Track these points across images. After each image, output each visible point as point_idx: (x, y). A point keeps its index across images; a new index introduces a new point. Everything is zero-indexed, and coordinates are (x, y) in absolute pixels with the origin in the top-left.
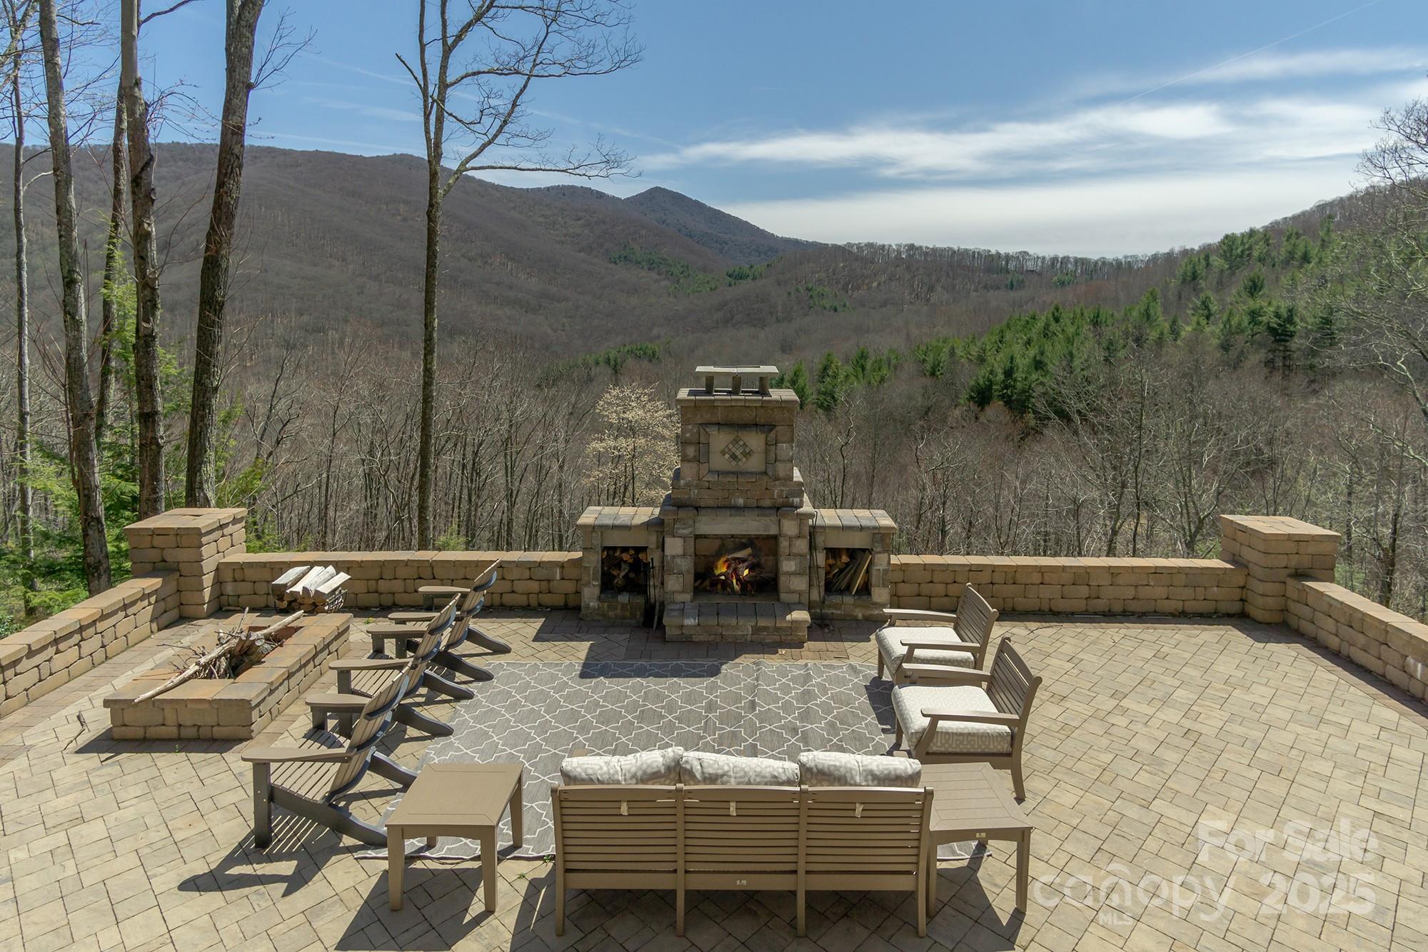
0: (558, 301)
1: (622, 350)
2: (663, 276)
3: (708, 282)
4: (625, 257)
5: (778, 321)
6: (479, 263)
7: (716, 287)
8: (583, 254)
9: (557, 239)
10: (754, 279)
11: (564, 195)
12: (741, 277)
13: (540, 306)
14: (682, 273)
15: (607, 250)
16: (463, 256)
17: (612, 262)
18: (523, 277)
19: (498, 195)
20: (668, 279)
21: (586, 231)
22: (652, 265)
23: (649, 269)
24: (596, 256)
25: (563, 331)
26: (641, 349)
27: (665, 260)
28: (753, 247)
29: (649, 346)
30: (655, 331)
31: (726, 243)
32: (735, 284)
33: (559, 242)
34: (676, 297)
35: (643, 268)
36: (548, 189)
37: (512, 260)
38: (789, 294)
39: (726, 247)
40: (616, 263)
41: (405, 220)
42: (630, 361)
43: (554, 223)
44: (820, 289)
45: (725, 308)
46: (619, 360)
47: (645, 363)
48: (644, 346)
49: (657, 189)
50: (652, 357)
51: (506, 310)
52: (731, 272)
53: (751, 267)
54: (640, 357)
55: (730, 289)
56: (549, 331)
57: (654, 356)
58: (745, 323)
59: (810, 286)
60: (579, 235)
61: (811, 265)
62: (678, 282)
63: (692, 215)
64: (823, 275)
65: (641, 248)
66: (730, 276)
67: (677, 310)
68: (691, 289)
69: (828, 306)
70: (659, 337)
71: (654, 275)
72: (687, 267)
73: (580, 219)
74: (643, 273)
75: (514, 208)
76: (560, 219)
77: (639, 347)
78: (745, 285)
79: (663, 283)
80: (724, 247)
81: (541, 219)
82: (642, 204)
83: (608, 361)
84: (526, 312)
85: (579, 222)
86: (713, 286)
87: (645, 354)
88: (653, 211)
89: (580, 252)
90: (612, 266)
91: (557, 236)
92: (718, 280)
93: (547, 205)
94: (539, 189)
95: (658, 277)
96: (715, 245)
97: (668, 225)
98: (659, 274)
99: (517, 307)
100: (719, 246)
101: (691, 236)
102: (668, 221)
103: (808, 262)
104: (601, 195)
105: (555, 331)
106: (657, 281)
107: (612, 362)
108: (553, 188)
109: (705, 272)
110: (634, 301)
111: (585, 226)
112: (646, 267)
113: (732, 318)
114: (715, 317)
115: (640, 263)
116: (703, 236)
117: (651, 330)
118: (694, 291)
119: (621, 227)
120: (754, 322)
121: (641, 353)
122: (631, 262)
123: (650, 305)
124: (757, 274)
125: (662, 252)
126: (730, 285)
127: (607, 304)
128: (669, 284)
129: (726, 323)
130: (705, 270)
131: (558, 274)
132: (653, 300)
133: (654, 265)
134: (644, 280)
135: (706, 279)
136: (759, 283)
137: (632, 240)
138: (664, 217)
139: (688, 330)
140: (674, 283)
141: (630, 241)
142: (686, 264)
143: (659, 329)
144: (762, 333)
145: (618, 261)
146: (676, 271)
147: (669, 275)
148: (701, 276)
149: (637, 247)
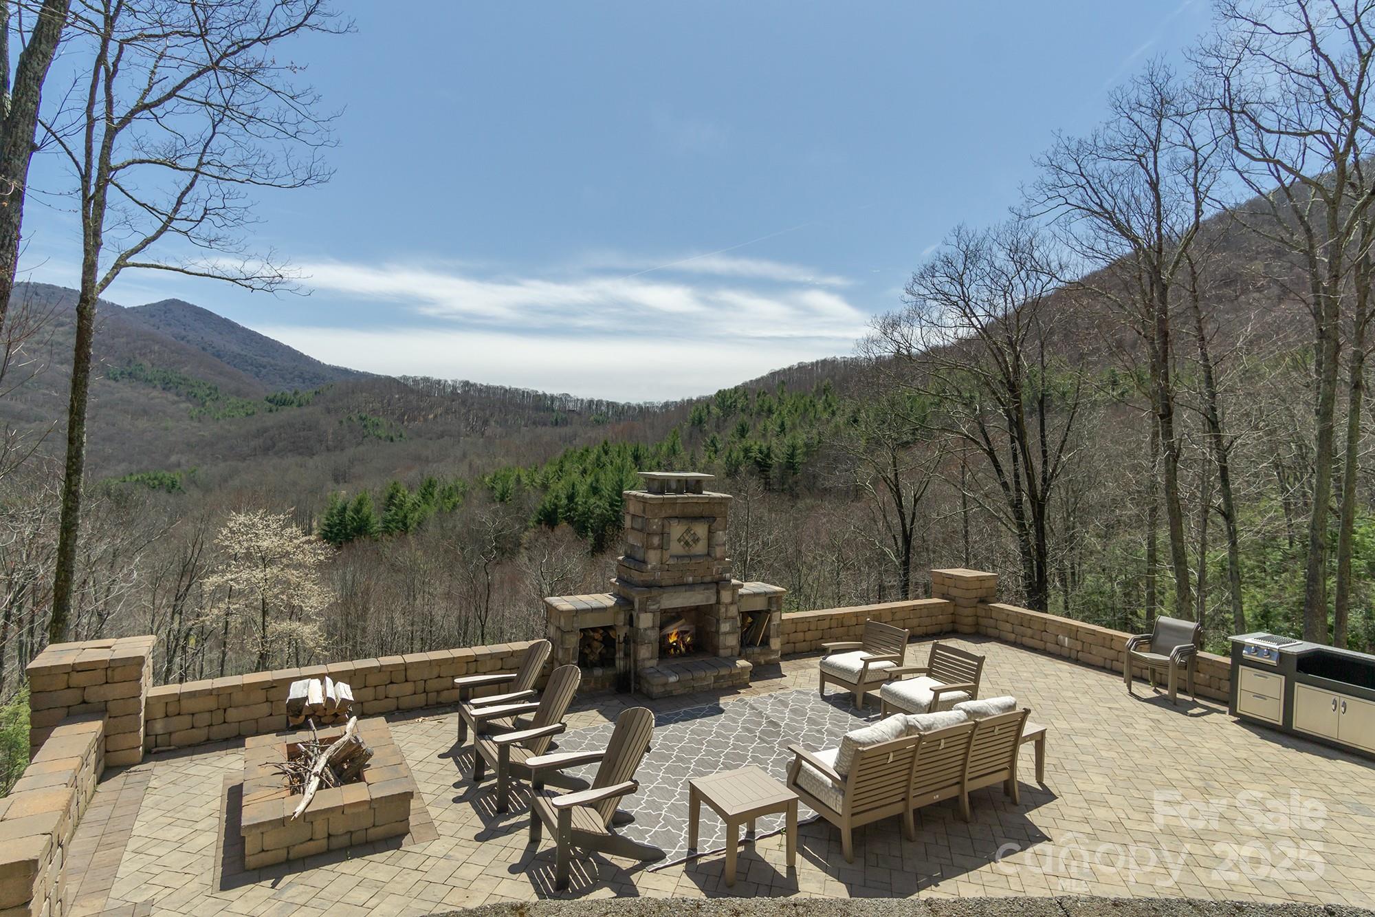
0: (28, 421)
1: (128, 479)
2: (183, 398)
3: (243, 407)
4: (130, 374)
5: (328, 450)
7: (253, 413)
10: (300, 406)
11: (37, 294)
12: (284, 403)
14: (208, 396)
15: (102, 364)
17: (109, 379)
20: (190, 401)
22: (167, 385)
23: (164, 389)
26: (156, 478)
27: (185, 380)
28: (296, 373)
29: (167, 475)
30: (174, 459)
31: (264, 367)
32: (277, 410)
34: (200, 421)
35: (155, 387)
38: (341, 422)
39: (264, 371)
40: (116, 379)
42: (142, 493)
44: (375, 419)
45: (265, 435)
47: (163, 495)
48: (160, 475)
49: (174, 302)
50: (172, 487)
52: (271, 397)
53: (296, 393)
54: (154, 488)
55: (272, 415)
57: (173, 486)
58: (290, 451)
59: (364, 415)
60: (61, 344)
61: (364, 394)
62: (203, 404)
63: (220, 334)
64: (377, 405)
65: (153, 365)
66: (270, 401)
67: (203, 436)
68: (220, 413)
69: (383, 435)
70: (179, 465)
71: (171, 396)
72: (215, 389)
73: (62, 325)
74: (155, 393)
77: (152, 476)
79: (183, 406)
80: (260, 371)
82: (153, 316)
86: (249, 412)
87: (161, 484)
88: (170, 325)
89: (62, 364)
90: (112, 383)
92: (255, 405)
95: (176, 398)
96: (250, 368)
97: (188, 341)
98: (178, 395)
100: (255, 369)
101: (219, 356)
102: (189, 338)
103: (361, 392)
106: (174, 403)
109: (238, 396)
110: (143, 423)
111: (69, 333)
112: (159, 386)
113: (274, 446)
114: (252, 444)
115: (150, 381)
116: (235, 357)
117: (167, 457)
118: (224, 416)
119: (124, 340)
120: (301, 450)
121: (156, 482)
122: (137, 379)
123: (166, 429)
124: (303, 401)
125: (182, 371)
126: (271, 411)
127: (103, 425)
128: (191, 406)
129: (266, 450)
130: (238, 393)
131: (27, 387)
132: (170, 423)
133: (171, 385)
134: (157, 401)
135: (241, 404)
136: (306, 410)
137: (140, 355)
138: (184, 333)
139: (217, 458)
140: (198, 405)
141: (137, 356)
142: (213, 386)
143: (179, 456)
144: (311, 463)
145: (119, 378)
146: (200, 393)
147: (191, 397)
148: (233, 400)
149: (146, 364)
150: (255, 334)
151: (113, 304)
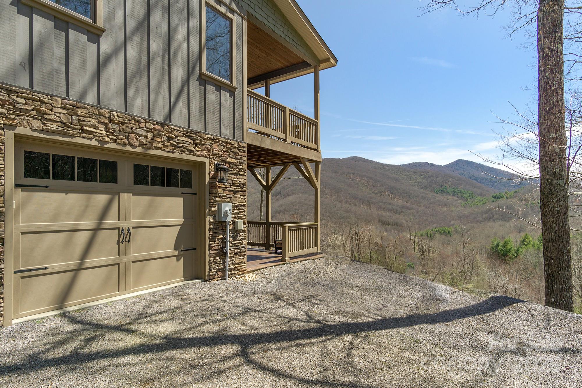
0: (410, 210)
1: (434, 230)
2: (460, 198)
3: (482, 200)
4: (442, 190)
6: (379, 195)
7: (486, 203)
8: (422, 190)
9: (412, 184)
10: (507, 198)
11: (416, 166)
12: (500, 198)
13: (402, 211)
14: (469, 197)
15: (433, 188)
16: (373, 192)
18: (396, 199)
19: (388, 168)
20: (462, 199)
21: (424, 181)
22: (454, 194)
23: (453, 195)
24: (428, 191)
25: (410, 222)
26: (443, 230)
27: (461, 191)
28: (511, 183)
29: (447, 229)
30: (452, 222)
31: (496, 182)
32: (496, 201)
33: (412, 185)
34: (465, 207)
35: (450, 195)
36: (409, 164)
37: (392, 193)
39: (496, 184)
40: (437, 193)
41: (353, 180)
42: (437, 235)
43: (411, 178)
45: (489, 212)
46: (432, 234)
47: (443, 236)
48: (444, 229)
49: (460, 160)
50: (448, 234)
51: (388, 213)
52: (495, 195)
53: (506, 193)
54: (442, 233)
55: (493, 203)
56: (404, 222)
58: (499, 219)
60: (421, 182)
62: (467, 201)
63: (477, 170)
65: (450, 186)
66: (494, 197)
67: (464, 213)
68: (473, 204)
70: (454, 224)
71: (455, 198)
72: (472, 194)
73: (422, 176)
74: (450, 197)
75: (394, 173)
76: (413, 176)
78: (500, 202)
79: (459, 201)
80: (494, 184)
81: (405, 177)
82: (452, 167)
83: (427, 234)
84: (396, 214)
85: (421, 177)
86: (484, 203)
87: (444, 232)
88: (458, 170)
89: (421, 189)
90: (436, 194)
91: (412, 183)
92: (487, 199)
93: (408, 171)
94: (405, 165)
96: (489, 183)
97: (464, 175)
98: (458, 197)
99: (392, 212)
100: (491, 184)
101: (476, 180)
102: (464, 174)
104: (432, 165)
105: (407, 221)
106: (456, 200)
107: (429, 235)
108: (411, 164)
109: (481, 196)
110: (444, 209)
111: (424, 178)
112: (451, 194)
113: (493, 217)
114: (484, 216)
115: (448, 193)
116: (483, 179)
117: (450, 222)
118: (474, 205)
119: (440, 178)
120: (505, 219)
121: (443, 231)
122: (444, 192)
123: (452, 211)
124: (508, 196)
125: (460, 187)
126: (493, 202)
127: (431, 210)
128: (462, 201)
129: (490, 219)
130: (481, 195)
131: (411, 198)
132: (453, 209)
133: (456, 193)
134: (450, 200)
135: (481, 199)
136: (509, 200)
137: (445, 183)
138: (463, 172)
139: (469, 222)
140: (465, 201)
141: (444, 183)
142: (471, 192)
143: (454, 221)
144: (508, 225)
145: (438, 192)
146: (466, 196)
147: (463, 198)
148: (479, 198)
149: (447, 186)
150: (492, 168)
151: (438, 165)
